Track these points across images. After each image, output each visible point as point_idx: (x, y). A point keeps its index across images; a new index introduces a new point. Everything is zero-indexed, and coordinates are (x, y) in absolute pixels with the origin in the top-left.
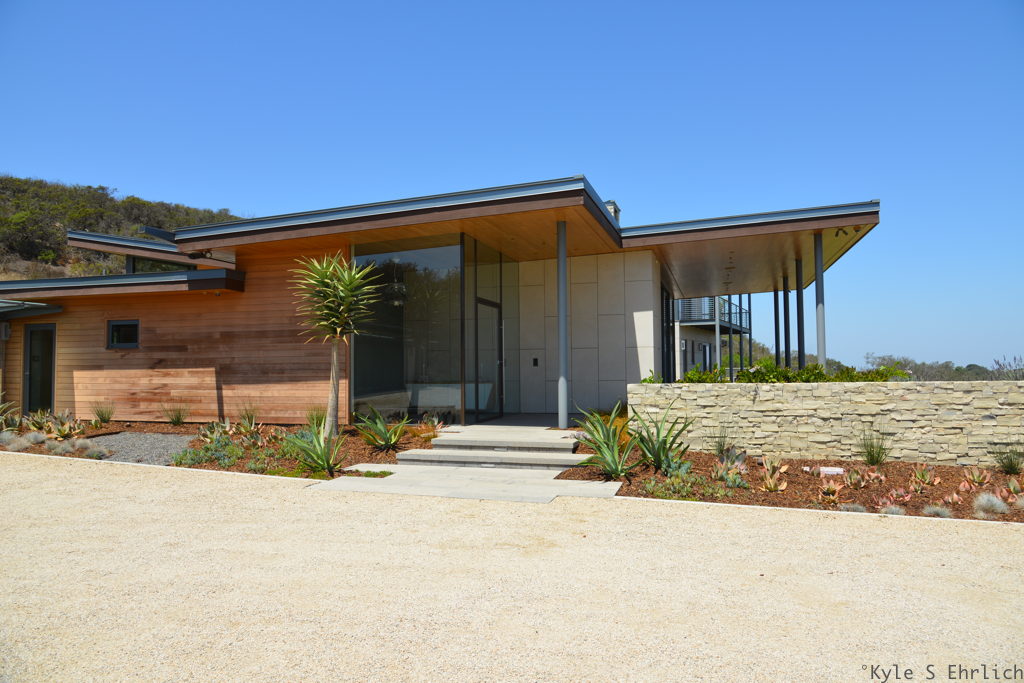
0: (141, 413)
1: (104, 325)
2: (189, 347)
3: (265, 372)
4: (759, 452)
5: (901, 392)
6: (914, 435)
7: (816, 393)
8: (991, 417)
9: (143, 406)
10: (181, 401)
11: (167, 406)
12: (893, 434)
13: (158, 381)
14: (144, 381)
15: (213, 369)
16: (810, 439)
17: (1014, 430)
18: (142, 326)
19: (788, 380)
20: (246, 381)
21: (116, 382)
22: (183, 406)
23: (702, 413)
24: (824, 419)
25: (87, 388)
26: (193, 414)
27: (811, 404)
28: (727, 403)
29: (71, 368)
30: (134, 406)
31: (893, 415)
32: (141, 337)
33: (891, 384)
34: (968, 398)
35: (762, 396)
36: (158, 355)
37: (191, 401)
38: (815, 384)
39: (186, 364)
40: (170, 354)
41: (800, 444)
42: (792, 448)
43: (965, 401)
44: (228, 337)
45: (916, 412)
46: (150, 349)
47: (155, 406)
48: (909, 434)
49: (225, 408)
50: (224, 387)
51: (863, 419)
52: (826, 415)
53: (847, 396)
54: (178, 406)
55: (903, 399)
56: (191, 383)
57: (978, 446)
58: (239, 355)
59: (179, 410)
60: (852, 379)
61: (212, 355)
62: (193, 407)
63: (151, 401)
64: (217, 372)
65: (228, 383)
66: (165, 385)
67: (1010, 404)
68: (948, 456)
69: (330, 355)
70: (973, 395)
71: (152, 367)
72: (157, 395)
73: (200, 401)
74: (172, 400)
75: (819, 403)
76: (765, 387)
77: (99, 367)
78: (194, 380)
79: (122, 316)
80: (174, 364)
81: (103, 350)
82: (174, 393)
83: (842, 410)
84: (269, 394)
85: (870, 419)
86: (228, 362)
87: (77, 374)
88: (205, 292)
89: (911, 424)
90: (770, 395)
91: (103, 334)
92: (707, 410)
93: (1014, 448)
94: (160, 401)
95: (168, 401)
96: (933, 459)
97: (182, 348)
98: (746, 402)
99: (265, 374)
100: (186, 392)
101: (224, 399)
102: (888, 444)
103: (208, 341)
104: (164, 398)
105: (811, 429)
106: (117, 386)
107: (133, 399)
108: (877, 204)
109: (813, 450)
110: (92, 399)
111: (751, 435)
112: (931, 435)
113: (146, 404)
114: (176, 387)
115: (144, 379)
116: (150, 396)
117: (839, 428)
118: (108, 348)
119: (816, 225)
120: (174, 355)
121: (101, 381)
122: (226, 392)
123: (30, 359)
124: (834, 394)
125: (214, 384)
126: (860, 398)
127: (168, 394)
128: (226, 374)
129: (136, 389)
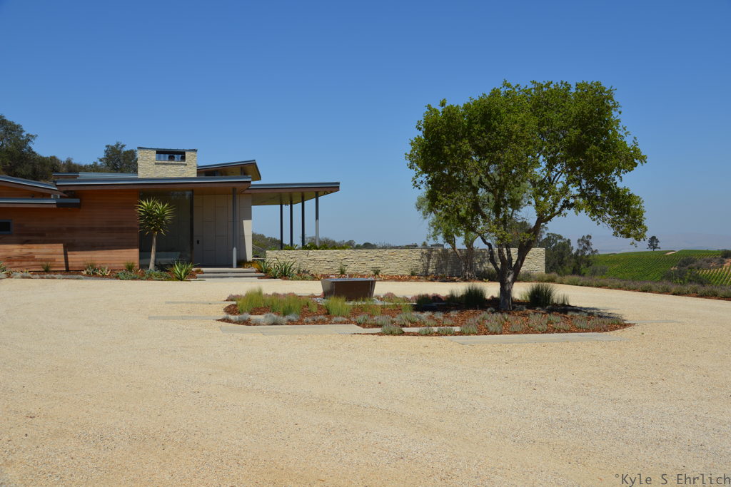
0: (15, 267)
2: (47, 234)
5: (349, 253)
6: (353, 266)
7: (326, 253)
8: (372, 260)
9: (16, 264)
10: (41, 260)
11: (37, 263)
12: (347, 266)
13: (26, 251)
14: (17, 251)
15: (62, 245)
16: (324, 268)
17: (377, 264)
18: (13, 223)
19: (317, 249)
20: (82, 250)
23: (291, 260)
27: (324, 257)
28: (299, 256)
30: (9, 264)
31: (347, 260)
32: (13, 228)
33: (347, 250)
35: (310, 254)
36: (26, 238)
37: (48, 261)
38: (326, 250)
39: (44, 242)
40: (33, 237)
41: (320, 270)
43: (366, 255)
44: (71, 230)
45: (353, 259)
46: (20, 235)
47: (24, 263)
48: (351, 266)
49: (70, 264)
50: (68, 253)
51: (339, 261)
52: (329, 260)
53: (334, 254)
54: (44, 263)
55: (350, 255)
56: (53, 251)
57: (369, 268)
58: (78, 238)
59: (46, 265)
60: (336, 249)
61: (61, 238)
63: (21, 261)
64: (64, 246)
65: (69, 251)
66: (31, 253)
67: (377, 256)
68: (361, 272)
70: (368, 254)
71: (22, 244)
72: (22, 258)
73: (54, 260)
74: (36, 260)
75: (327, 256)
76: (311, 251)
80: (37, 242)
82: (36, 257)
83: (333, 258)
84: (96, 256)
85: (341, 261)
86: (70, 241)
89: (352, 263)
90: (313, 254)
93: (378, 269)
94: (29, 261)
95: (33, 261)
96: (357, 273)
97: (41, 235)
98: (305, 256)
99: (93, 247)
100: (44, 256)
101: (69, 260)
102: (346, 268)
103: (59, 231)
104: (31, 259)
105: (324, 264)
108: (339, 183)
109: (325, 271)
112: (357, 266)
113: (19, 262)
114: (39, 254)
115: (16, 249)
117: (332, 264)
119: (317, 190)
120: (36, 238)
122: (69, 256)
124: (331, 254)
125: (63, 252)
126: (338, 255)
127: (34, 257)
128: (69, 247)
129: (11, 254)
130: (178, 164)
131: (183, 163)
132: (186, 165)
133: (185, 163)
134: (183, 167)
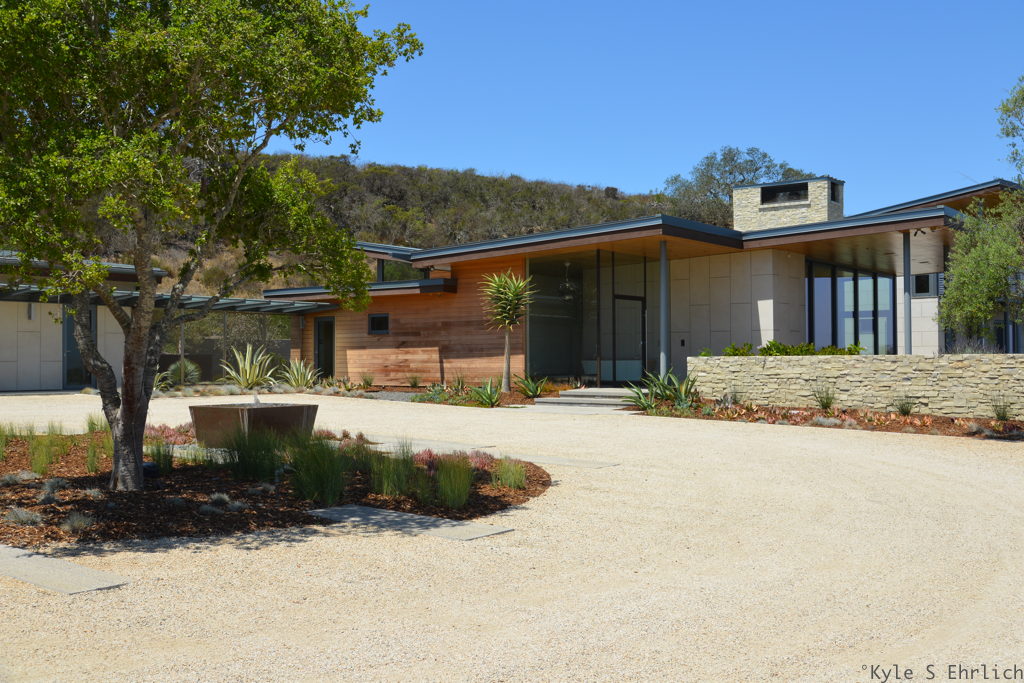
0: (392, 380)
1: (366, 317)
2: (422, 333)
3: (471, 350)
4: (766, 402)
5: (852, 362)
6: (860, 391)
7: (801, 363)
8: (908, 379)
9: (392, 375)
10: (417, 371)
11: (408, 375)
12: (847, 391)
13: (402, 357)
14: (393, 357)
15: (437, 348)
16: (797, 393)
17: (921, 388)
18: (391, 318)
20: (459, 357)
21: (374, 358)
22: (418, 375)
23: (732, 376)
24: (806, 380)
25: (355, 362)
26: (425, 381)
27: (798, 370)
28: (748, 369)
29: (345, 349)
30: (387, 375)
31: (848, 378)
32: (391, 326)
34: (894, 366)
35: (768, 365)
36: (402, 339)
37: (424, 372)
38: (800, 357)
39: (419, 345)
40: (409, 338)
41: (790, 397)
42: (786, 400)
43: (892, 368)
44: (447, 325)
45: (862, 376)
46: (397, 334)
47: (400, 375)
48: (858, 391)
49: (445, 376)
50: (444, 361)
51: (830, 380)
52: (807, 377)
53: (820, 365)
54: (415, 375)
55: (854, 366)
56: (423, 357)
58: (454, 338)
59: (416, 378)
61: (437, 338)
62: (425, 375)
63: (397, 371)
64: (441, 352)
65: (446, 358)
66: (406, 360)
67: (920, 371)
68: (881, 405)
69: (504, 338)
70: (897, 364)
71: (398, 347)
72: (401, 367)
73: (429, 372)
74: (411, 371)
75: (804, 369)
76: (771, 358)
77: (364, 348)
78: (425, 357)
79: (378, 311)
80: (412, 345)
81: (366, 335)
82: (412, 365)
83: (817, 374)
84: (474, 366)
85: (834, 380)
86: (446, 343)
87: (349, 352)
88: (431, 294)
89: (859, 384)
90: (773, 364)
91: (365, 324)
92: (736, 374)
93: (921, 400)
94: (404, 371)
95: (408, 371)
96: (872, 407)
97: (417, 334)
98: (758, 369)
99: (471, 352)
100: (420, 365)
101: (446, 371)
102: (841, 396)
103: (434, 328)
104: (406, 369)
105: (798, 387)
106: (376, 361)
107: (386, 370)
109: (799, 402)
110: (360, 370)
111: (760, 392)
112: (871, 391)
113: (394, 373)
114: (414, 361)
115: (392, 356)
116: (397, 368)
117: (815, 386)
118: (369, 334)
120: (411, 339)
121: (365, 357)
122: (445, 365)
123: (319, 342)
124: (812, 364)
125: (438, 359)
126: (828, 366)
127: (409, 366)
128: (446, 352)
129: (388, 363)
130: (796, 207)
131: (803, 203)
132: (809, 206)
133: (807, 202)
134: (804, 210)
